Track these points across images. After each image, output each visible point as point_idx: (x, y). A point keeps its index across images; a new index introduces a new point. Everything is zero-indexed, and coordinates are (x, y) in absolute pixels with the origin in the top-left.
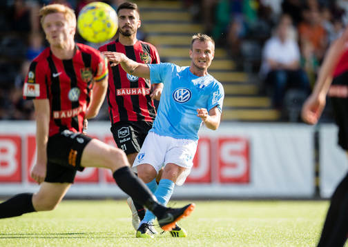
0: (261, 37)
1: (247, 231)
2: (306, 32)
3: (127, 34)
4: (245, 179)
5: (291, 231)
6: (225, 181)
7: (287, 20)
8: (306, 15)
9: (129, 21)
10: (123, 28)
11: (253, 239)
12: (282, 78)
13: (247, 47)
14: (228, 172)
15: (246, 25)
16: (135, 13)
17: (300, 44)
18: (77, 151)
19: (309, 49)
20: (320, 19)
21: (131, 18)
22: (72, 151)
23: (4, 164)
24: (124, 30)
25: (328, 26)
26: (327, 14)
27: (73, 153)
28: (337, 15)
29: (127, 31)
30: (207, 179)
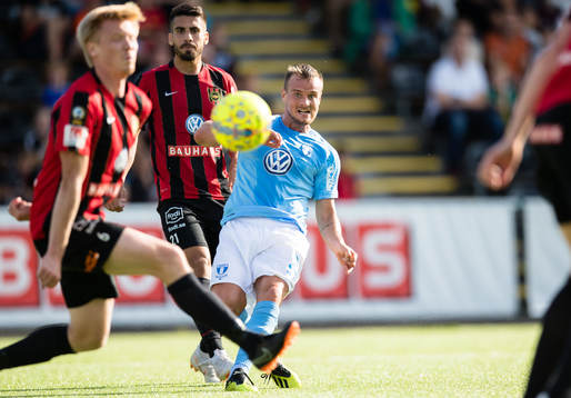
0: (423, 58)
1: (409, 376)
2: (498, 47)
3: (189, 58)
4: (404, 291)
5: (482, 373)
6: (370, 294)
7: (465, 29)
8: (497, 19)
9: (191, 37)
10: (182, 47)
11: (420, 389)
12: (459, 123)
13: (401, 75)
14: (376, 280)
15: (398, 38)
16: (200, 23)
17: (488, 67)
18: (99, 252)
19: (503, 75)
20: (521, 25)
21: (195, 30)
22: (91, 252)
23: (10, 277)
24: (183, 51)
25: (533, 37)
26: (531, 17)
27: (93, 256)
28: (547, 18)
29: (189, 52)
30: (342, 292)
